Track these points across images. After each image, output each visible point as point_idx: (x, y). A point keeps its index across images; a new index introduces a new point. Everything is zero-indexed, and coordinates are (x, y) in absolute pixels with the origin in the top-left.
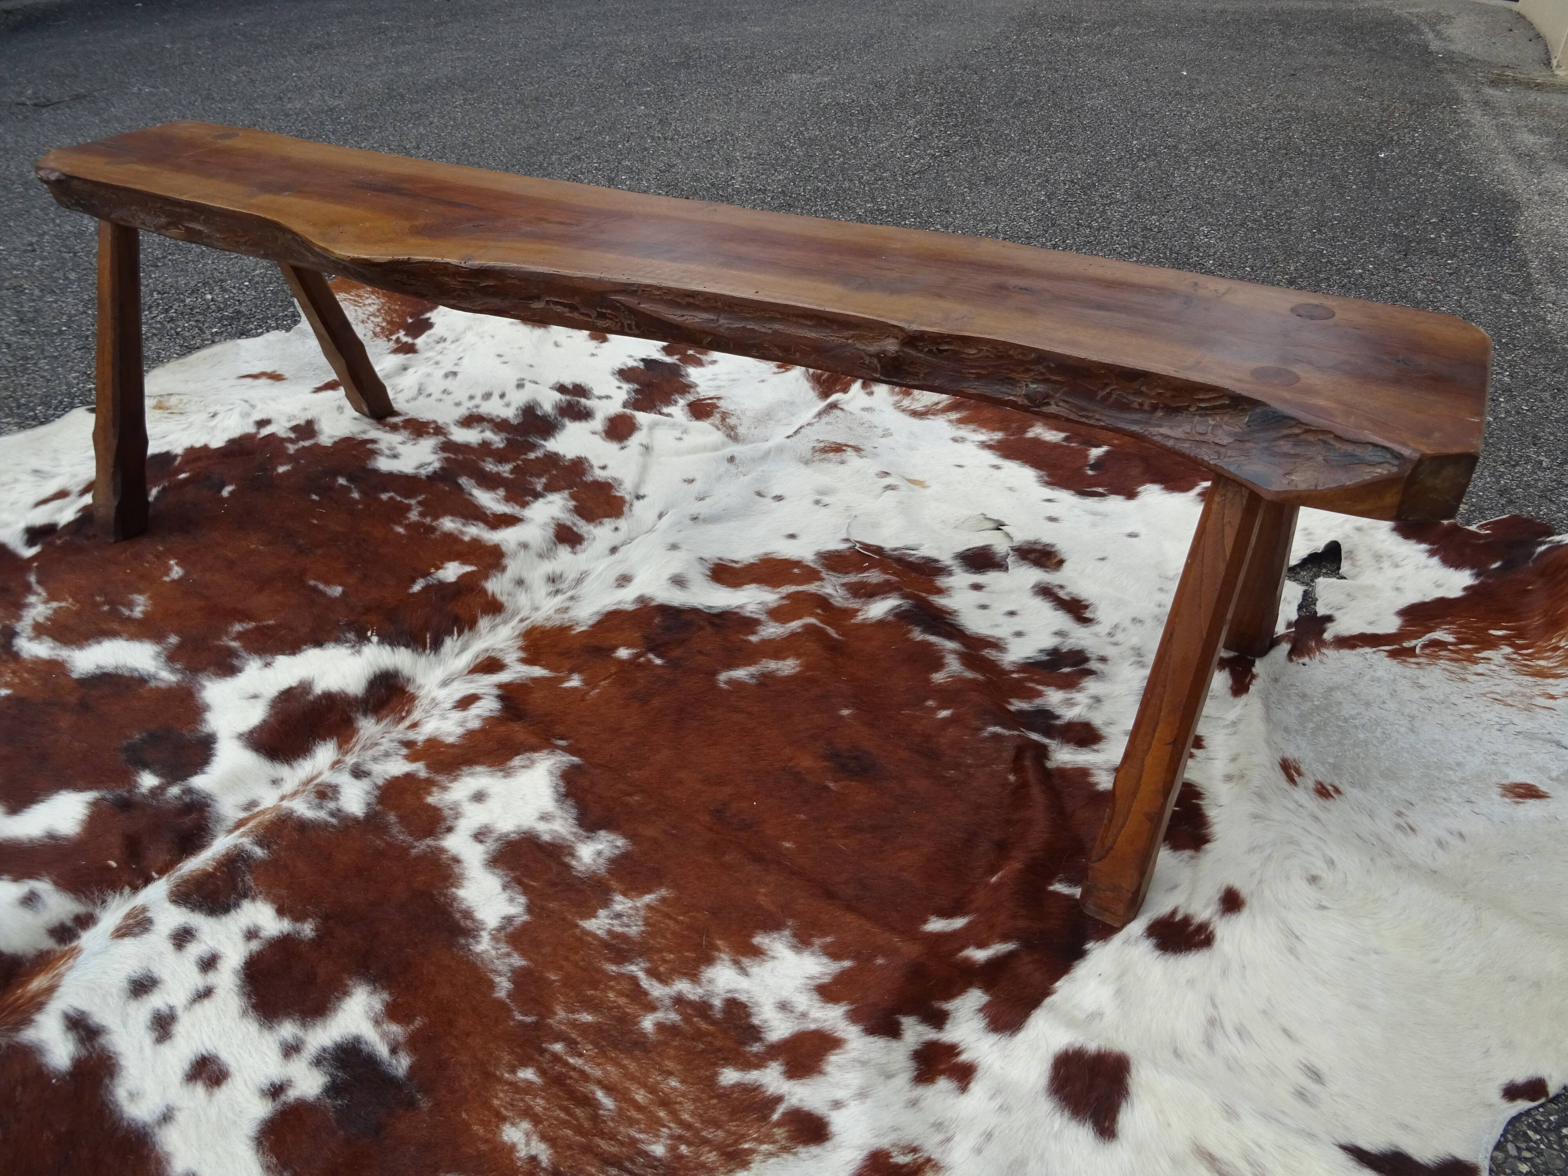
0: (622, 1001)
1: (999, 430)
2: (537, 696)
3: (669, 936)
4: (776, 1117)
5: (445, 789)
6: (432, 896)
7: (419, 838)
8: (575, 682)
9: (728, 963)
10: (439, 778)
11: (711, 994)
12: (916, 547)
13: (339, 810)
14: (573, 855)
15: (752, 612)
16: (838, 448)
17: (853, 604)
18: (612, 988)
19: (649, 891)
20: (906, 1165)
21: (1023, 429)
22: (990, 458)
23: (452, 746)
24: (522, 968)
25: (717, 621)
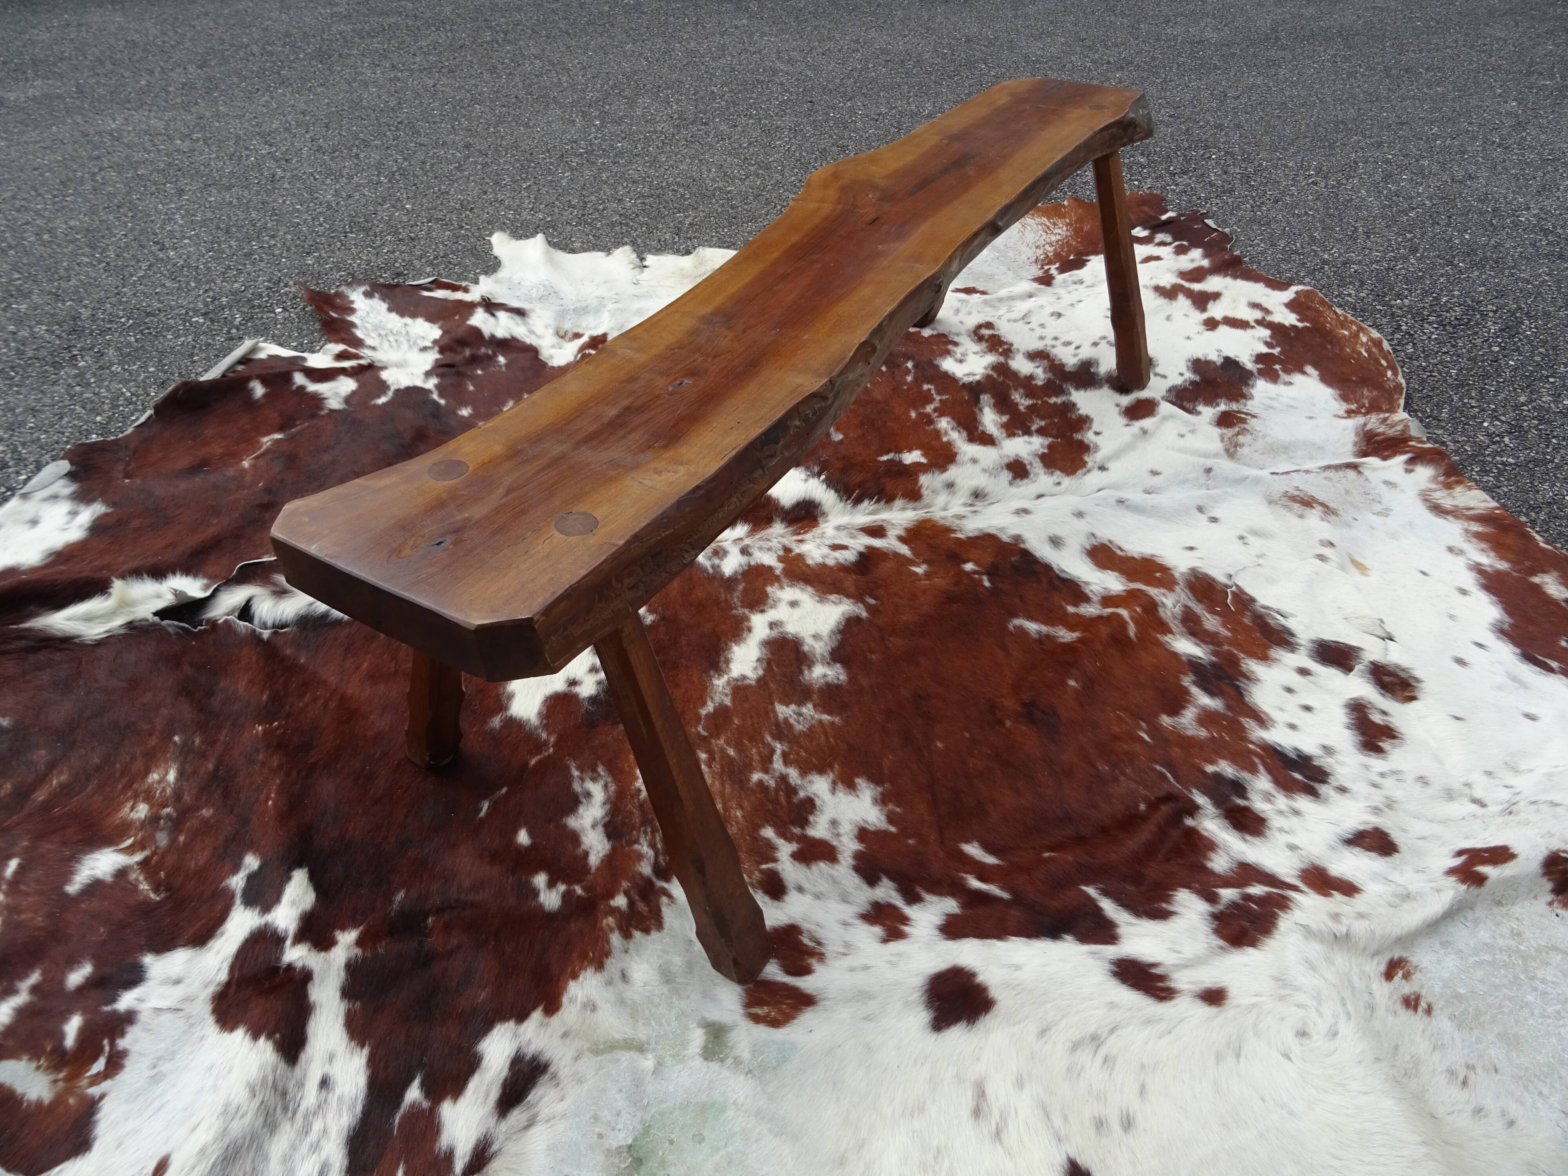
0: (756, 757)
1: (1508, 561)
2: (888, 566)
3: (814, 743)
4: (764, 866)
5: (782, 588)
6: (720, 640)
7: (742, 607)
8: (920, 570)
9: (829, 780)
10: (785, 580)
11: (803, 787)
12: (1287, 615)
13: (718, 566)
14: (810, 668)
15: (1091, 591)
16: (1308, 502)
17: (1175, 625)
18: (758, 748)
19: (830, 713)
20: (806, 945)
21: (1533, 572)
22: (1469, 580)
23: (808, 566)
24: (726, 706)
25: (1057, 583)
